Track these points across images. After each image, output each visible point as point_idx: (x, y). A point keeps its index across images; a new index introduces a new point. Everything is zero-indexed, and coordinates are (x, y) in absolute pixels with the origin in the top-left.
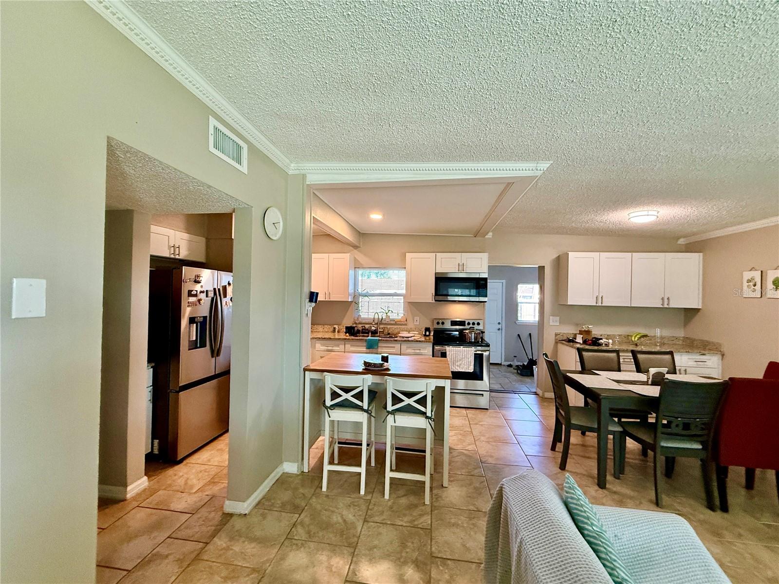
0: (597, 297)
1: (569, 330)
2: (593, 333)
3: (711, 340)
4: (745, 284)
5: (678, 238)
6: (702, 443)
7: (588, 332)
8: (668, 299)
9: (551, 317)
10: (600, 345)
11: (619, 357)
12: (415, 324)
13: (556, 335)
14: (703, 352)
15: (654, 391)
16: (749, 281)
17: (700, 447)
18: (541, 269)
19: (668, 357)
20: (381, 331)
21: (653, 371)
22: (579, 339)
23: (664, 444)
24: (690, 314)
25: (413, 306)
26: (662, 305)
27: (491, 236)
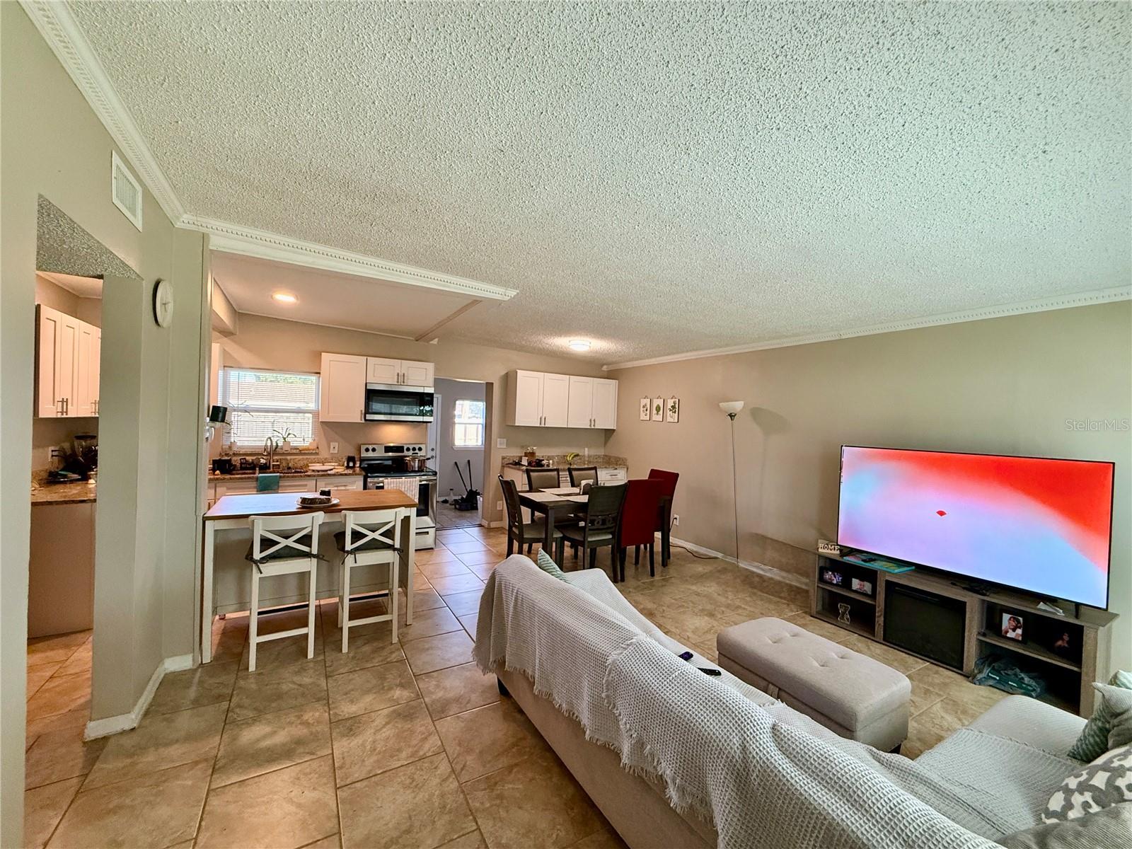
0: (541, 419)
1: (515, 453)
2: (537, 454)
3: (620, 456)
4: (642, 409)
5: (602, 365)
6: (611, 533)
7: (533, 454)
8: (594, 421)
9: (499, 439)
10: (543, 466)
11: (558, 475)
12: (332, 452)
13: (503, 458)
14: (616, 467)
15: (584, 499)
16: (644, 407)
17: (610, 536)
18: (490, 386)
19: (593, 472)
20: (278, 465)
21: (584, 483)
22: (525, 462)
23: (589, 539)
24: (608, 433)
25: (330, 428)
26: (590, 426)
27: (436, 343)
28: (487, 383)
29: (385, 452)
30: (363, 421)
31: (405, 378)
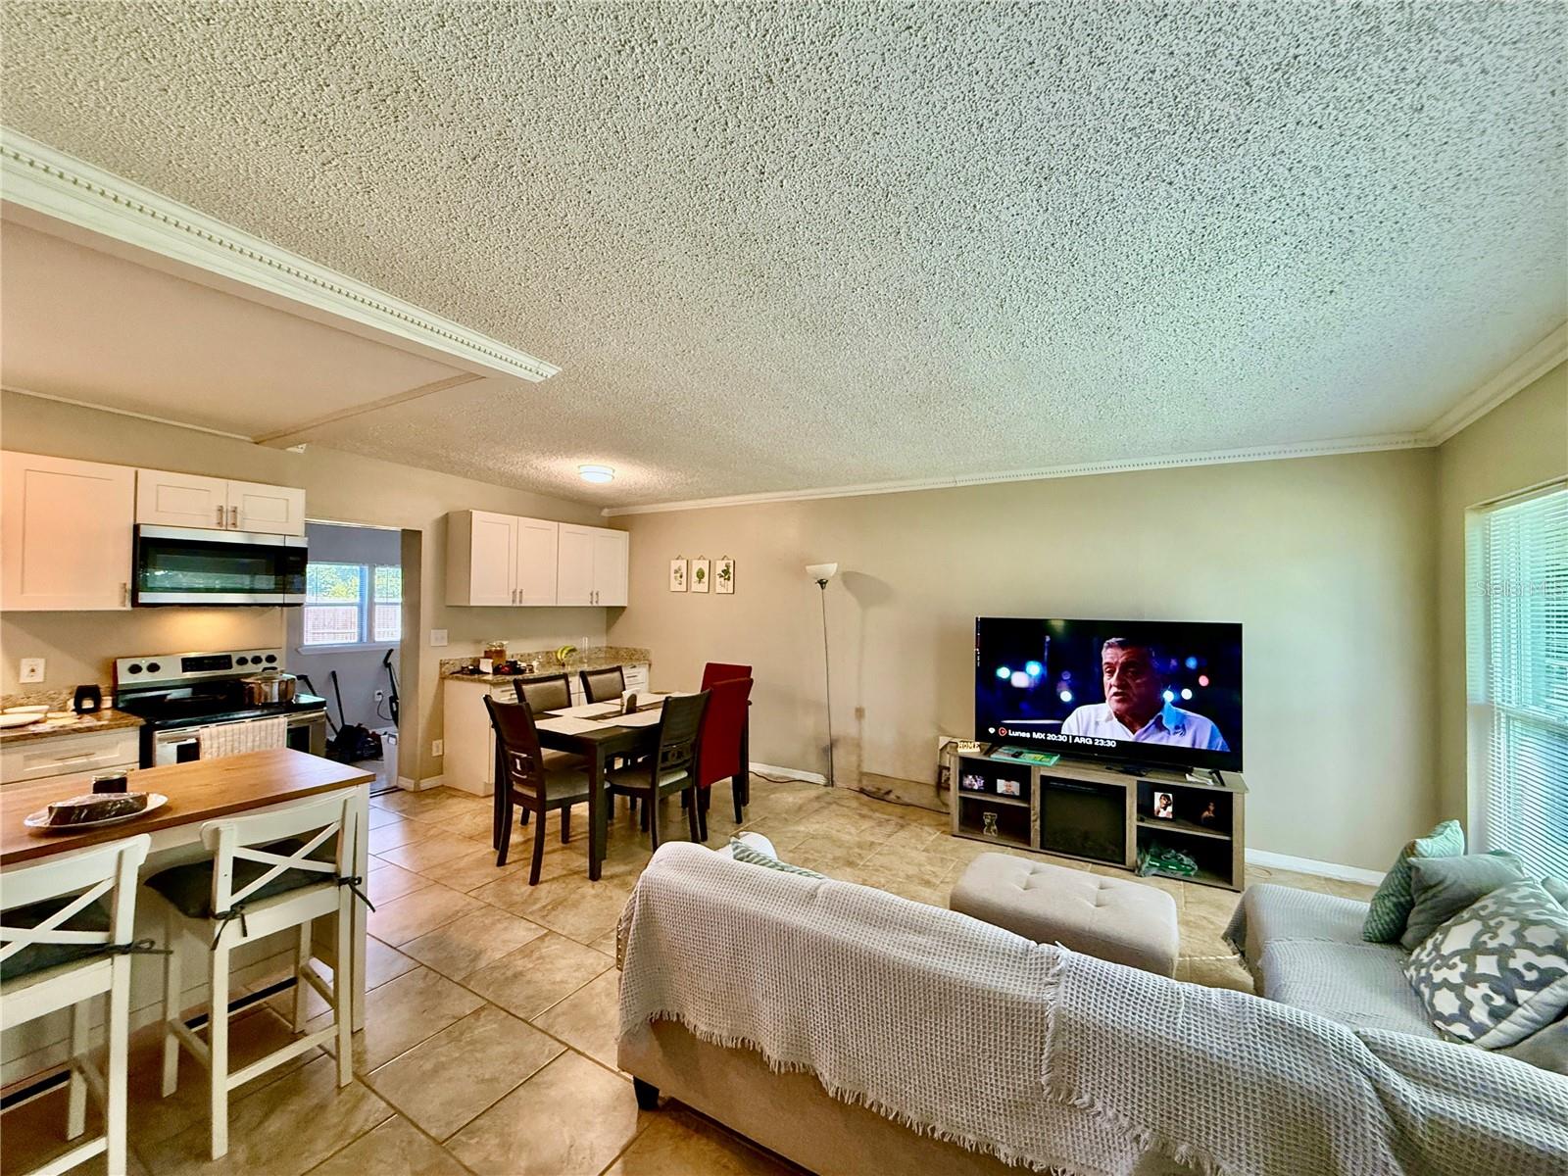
0: (513, 592)
1: (463, 654)
2: (507, 653)
3: (638, 647)
4: (673, 575)
5: (602, 508)
6: (687, 770)
7: (500, 653)
8: (597, 594)
9: (434, 631)
10: (524, 671)
11: (567, 684)
12: (24, 680)
13: (442, 664)
14: (634, 664)
16: (676, 572)
18: (412, 535)
19: (617, 674)
22: (486, 666)
24: (614, 613)
26: (591, 602)
27: (302, 451)
28: (403, 530)
29: (185, 670)
30: (128, 607)
31: (239, 516)
